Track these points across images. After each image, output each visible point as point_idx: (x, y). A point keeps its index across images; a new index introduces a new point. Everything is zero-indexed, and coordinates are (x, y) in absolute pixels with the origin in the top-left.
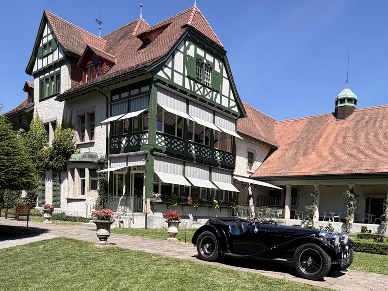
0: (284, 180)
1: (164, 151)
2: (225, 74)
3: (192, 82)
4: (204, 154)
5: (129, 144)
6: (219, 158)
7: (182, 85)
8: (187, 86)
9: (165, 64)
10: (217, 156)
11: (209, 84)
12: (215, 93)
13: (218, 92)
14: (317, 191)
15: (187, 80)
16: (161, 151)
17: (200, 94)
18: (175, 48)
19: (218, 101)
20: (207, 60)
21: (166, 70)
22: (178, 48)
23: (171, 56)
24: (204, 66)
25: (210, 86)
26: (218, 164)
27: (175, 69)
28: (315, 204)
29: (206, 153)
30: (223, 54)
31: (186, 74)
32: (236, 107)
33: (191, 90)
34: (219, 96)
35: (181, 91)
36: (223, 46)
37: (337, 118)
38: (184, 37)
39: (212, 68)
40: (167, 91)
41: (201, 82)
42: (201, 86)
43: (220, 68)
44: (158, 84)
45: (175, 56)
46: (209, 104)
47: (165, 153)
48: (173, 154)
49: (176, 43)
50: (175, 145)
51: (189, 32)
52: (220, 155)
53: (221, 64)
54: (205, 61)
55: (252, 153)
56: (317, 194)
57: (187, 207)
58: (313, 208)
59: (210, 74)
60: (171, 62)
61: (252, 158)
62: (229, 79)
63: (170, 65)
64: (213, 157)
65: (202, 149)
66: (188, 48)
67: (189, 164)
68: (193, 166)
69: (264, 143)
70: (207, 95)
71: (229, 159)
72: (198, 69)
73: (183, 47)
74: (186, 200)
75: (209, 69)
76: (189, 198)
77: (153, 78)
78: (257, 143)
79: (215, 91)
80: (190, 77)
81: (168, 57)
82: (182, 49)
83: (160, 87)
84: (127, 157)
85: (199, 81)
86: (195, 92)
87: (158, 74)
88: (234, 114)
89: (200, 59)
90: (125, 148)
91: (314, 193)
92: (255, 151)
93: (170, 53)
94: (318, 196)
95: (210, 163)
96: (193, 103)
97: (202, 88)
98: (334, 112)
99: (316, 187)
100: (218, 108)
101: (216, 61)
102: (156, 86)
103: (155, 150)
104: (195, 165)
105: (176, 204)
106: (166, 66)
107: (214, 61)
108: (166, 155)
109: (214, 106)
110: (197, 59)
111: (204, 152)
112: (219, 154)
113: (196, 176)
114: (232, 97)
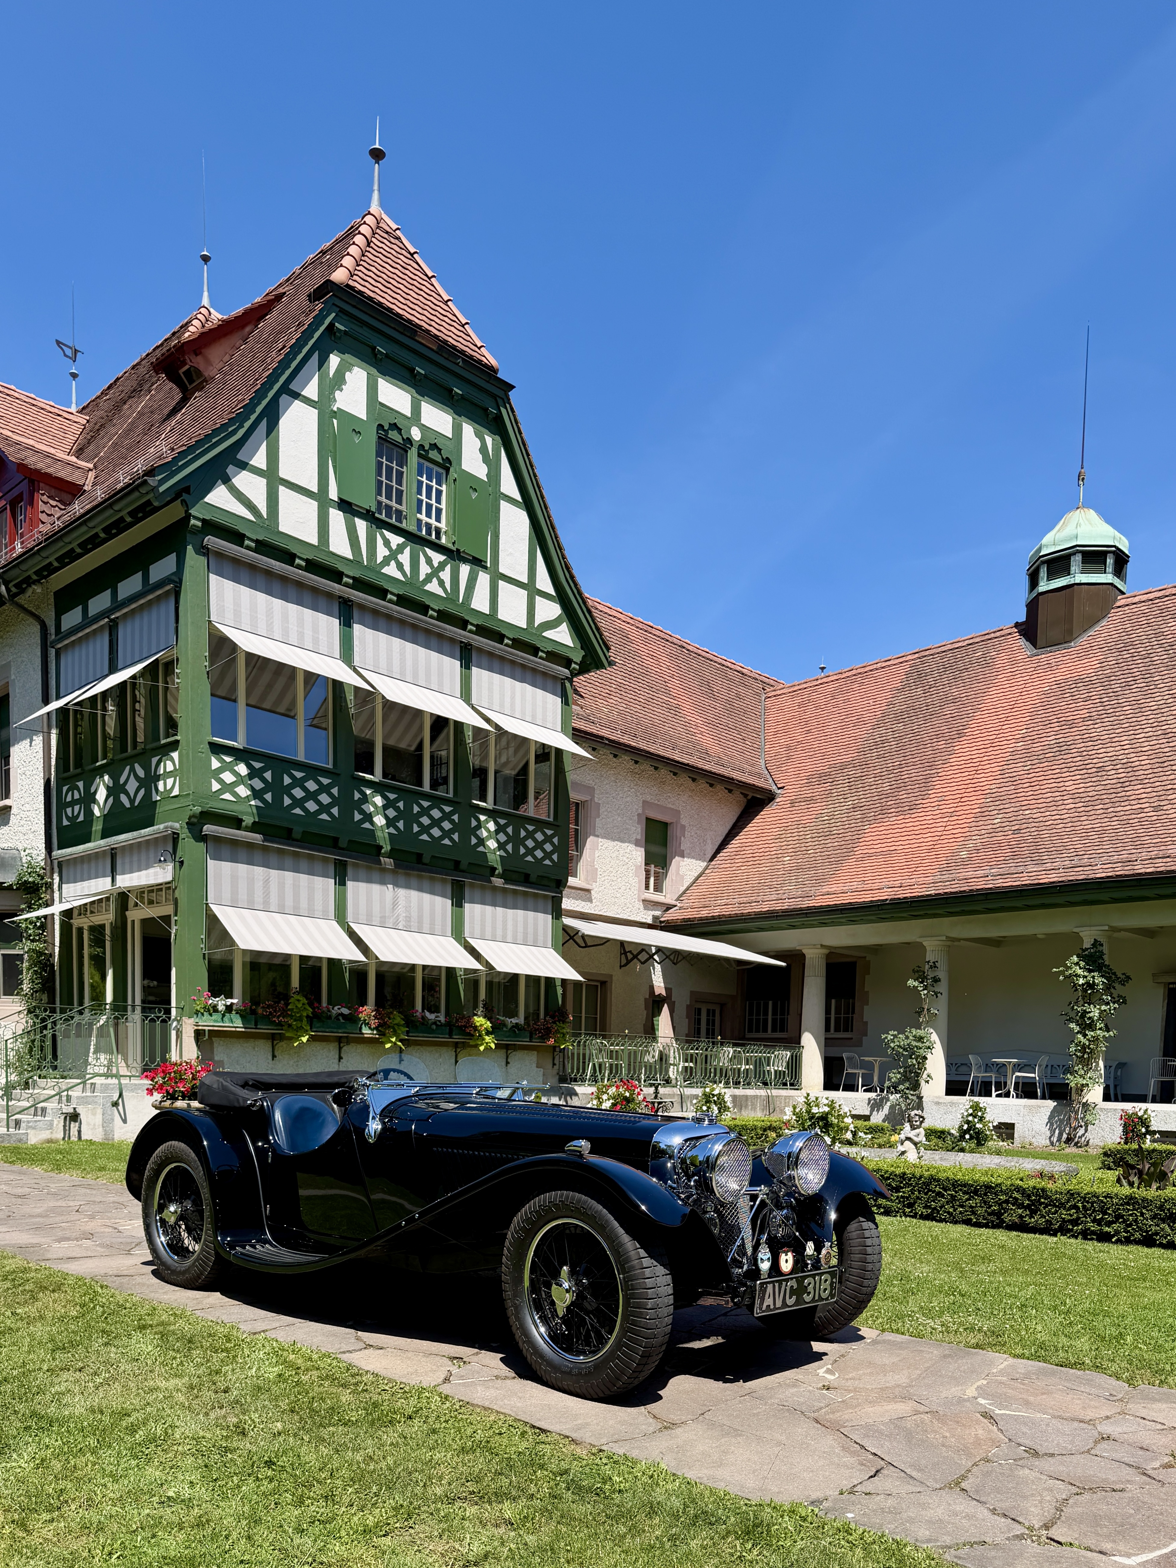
0: (794, 927)
1: (248, 820)
2: (508, 485)
3: (361, 525)
4: (425, 829)
5: (117, 801)
6: (492, 844)
7: (314, 541)
8: (340, 545)
9: (240, 456)
10: (485, 834)
11: (438, 531)
12: (465, 570)
13: (477, 562)
14: (934, 966)
15: (336, 517)
16: (237, 822)
17: (398, 575)
18: (277, 387)
19: (480, 602)
20: (424, 429)
21: (243, 480)
22: (293, 386)
23: (264, 423)
24: (413, 455)
25: (443, 540)
26: (493, 869)
27: (284, 472)
28: (928, 1024)
29: (436, 823)
30: (494, 397)
31: (333, 494)
32: (564, 627)
33: (356, 562)
34: (483, 579)
35: (313, 566)
36: (493, 362)
37: (1034, 644)
38: (317, 335)
39: (448, 460)
40: (253, 568)
41: (404, 525)
42: (401, 540)
43: (486, 459)
44: (211, 541)
45: (282, 422)
46: (444, 616)
47: (255, 828)
48: (290, 831)
49: (284, 364)
50: (298, 793)
51: (342, 311)
52: (500, 829)
53: (489, 440)
54: (416, 434)
55: (665, 825)
56: (936, 980)
57: (360, 1048)
58: (920, 1039)
59: (444, 488)
60: (264, 446)
61: (664, 843)
62: (527, 505)
63: (260, 460)
64: (465, 838)
65: (416, 809)
66: (339, 381)
67: (362, 873)
68: (383, 882)
69: (713, 779)
70: (428, 579)
71: (539, 845)
72: (389, 469)
73: (315, 380)
74: (352, 1019)
75: (436, 468)
76: (367, 1011)
77: (188, 516)
78: (684, 779)
79: (465, 561)
80: (349, 504)
81: (247, 425)
82: (311, 390)
83: (220, 555)
84: (113, 854)
85: (393, 521)
86: (376, 569)
87: (206, 500)
88: (557, 656)
89: (394, 426)
90: (106, 817)
91: (922, 978)
92: (677, 813)
93: (259, 409)
94: (943, 987)
95: (457, 863)
96: (368, 618)
97: (407, 551)
98: (1022, 618)
99: (933, 949)
100: (481, 630)
101: (468, 430)
102: (203, 551)
103: (208, 816)
104: (389, 877)
105: (305, 1039)
106: (243, 466)
107: (457, 430)
108: (257, 838)
109: (463, 624)
110: (380, 427)
111: (425, 821)
112: (491, 826)
113: (396, 922)
114: (544, 582)
